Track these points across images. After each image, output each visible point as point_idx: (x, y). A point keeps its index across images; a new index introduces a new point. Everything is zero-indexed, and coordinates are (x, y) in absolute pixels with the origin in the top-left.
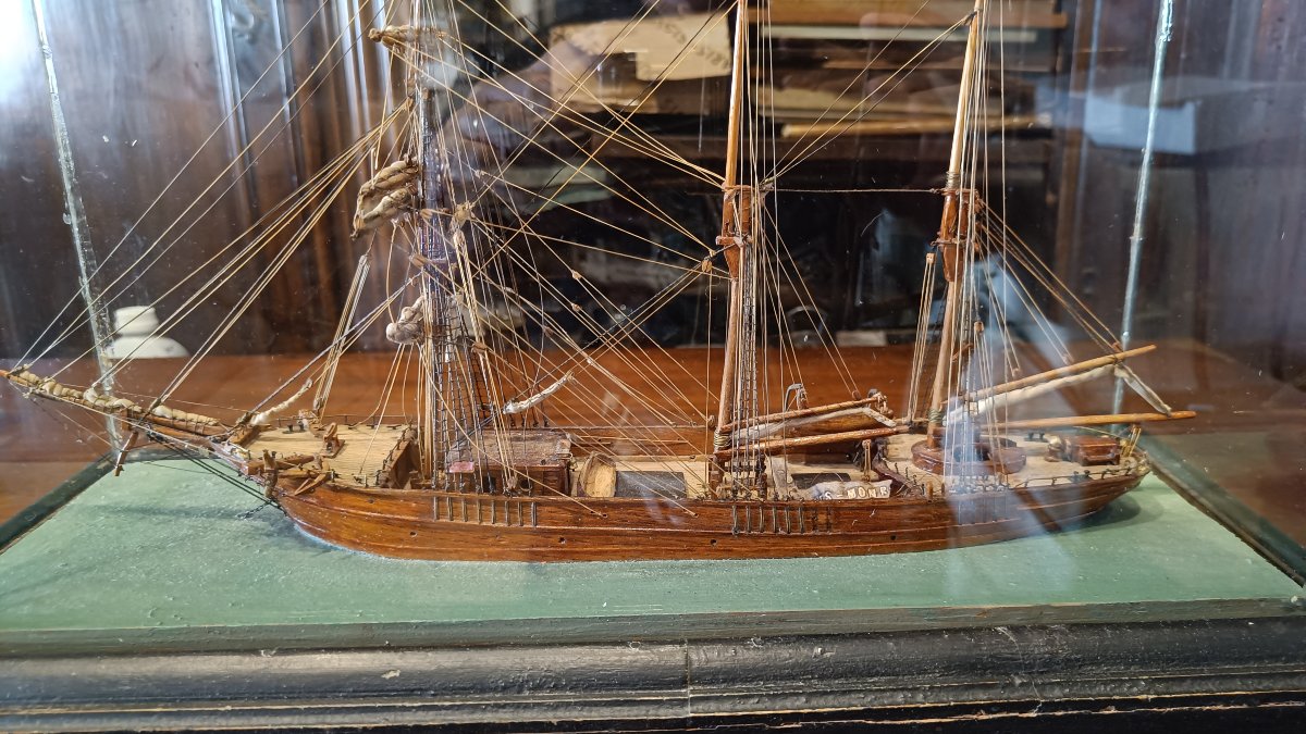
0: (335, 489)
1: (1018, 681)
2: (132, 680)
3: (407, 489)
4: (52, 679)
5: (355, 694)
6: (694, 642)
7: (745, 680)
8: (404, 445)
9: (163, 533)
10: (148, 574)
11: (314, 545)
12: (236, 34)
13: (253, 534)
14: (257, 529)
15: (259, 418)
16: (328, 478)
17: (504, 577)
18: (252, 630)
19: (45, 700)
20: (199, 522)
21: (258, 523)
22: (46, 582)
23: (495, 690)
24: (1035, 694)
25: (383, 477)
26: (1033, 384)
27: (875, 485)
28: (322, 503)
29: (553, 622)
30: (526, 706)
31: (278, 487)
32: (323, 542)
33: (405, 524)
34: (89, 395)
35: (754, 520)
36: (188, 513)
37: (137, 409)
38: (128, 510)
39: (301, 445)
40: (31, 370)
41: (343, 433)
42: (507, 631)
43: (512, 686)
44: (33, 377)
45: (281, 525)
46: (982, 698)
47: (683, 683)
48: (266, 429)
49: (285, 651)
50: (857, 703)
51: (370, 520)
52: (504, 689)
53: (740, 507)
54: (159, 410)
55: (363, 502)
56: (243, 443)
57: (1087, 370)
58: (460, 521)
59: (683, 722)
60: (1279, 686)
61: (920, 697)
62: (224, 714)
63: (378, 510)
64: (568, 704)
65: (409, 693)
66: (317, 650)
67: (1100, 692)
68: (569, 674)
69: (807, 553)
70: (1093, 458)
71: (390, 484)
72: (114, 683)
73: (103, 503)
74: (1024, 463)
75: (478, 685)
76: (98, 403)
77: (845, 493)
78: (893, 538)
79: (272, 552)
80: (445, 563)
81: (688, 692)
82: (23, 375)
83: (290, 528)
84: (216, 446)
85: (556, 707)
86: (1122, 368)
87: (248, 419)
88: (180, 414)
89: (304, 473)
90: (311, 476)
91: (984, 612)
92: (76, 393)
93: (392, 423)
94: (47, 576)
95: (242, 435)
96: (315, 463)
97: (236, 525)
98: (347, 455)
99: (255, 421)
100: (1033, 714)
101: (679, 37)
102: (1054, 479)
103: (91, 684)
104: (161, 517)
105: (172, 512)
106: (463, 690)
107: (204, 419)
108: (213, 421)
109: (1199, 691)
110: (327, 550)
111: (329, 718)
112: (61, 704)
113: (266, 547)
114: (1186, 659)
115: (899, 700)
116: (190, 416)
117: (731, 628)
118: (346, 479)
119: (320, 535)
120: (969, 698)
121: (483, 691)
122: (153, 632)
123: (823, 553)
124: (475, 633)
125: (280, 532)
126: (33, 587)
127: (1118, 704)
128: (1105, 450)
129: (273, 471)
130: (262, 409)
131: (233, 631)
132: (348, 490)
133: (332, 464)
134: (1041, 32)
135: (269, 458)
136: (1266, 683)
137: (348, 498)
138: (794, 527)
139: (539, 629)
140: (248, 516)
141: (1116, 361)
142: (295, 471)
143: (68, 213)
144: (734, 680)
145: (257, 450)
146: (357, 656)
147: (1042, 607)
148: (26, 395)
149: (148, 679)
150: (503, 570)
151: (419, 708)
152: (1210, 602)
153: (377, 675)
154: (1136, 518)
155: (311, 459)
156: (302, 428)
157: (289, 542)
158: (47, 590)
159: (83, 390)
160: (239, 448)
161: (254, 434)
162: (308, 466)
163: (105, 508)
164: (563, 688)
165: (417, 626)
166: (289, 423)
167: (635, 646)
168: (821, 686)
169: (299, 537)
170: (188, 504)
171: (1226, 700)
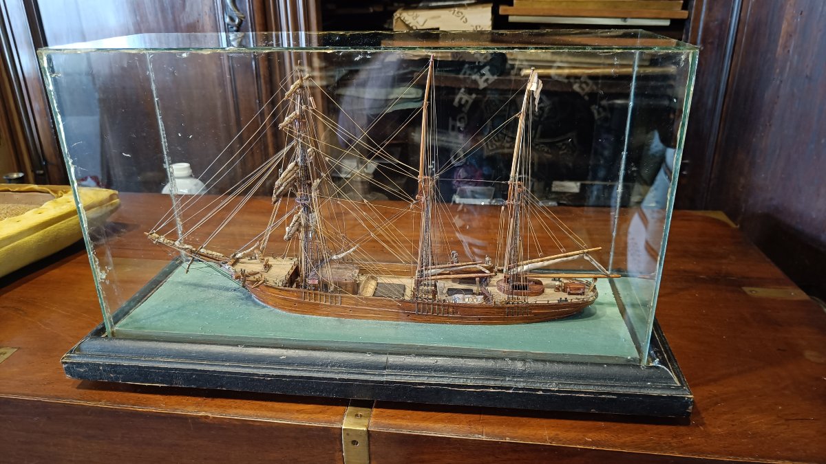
0: (267, 286)
1: (507, 379)
2: (196, 352)
3: (294, 288)
4: (170, 350)
5: (270, 363)
6: (390, 354)
7: (407, 369)
8: (294, 268)
9: (203, 295)
10: (199, 313)
11: (259, 305)
12: (229, 27)
13: (237, 298)
14: (238, 296)
15: (239, 255)
16: (264, 282)
17: (328, 323)
18: (236, 337)
19: (168, 356)
20: (216, 292)
21: (239, 294)
22: (164, 313)
23: (318, 365)
24: (512, 384)
25: (285, 282)
26: (548, 260)
27: (477, 297)
28: (262, 291)
29: (342, 342)
30: (328, 372)
31: (246, 283)
32: (263, 304)
33: (292, 301)
34: (177, 243)
35: (424, 309)
36: (212, 287)
37: (194, 249)
38: (190, 284)
39: (254, 266)
40: (156, 233)
41: (271, 261)
42: (326, 344)
43: (324, 365)
44: (157, 236)
45: (247, 295)
46: (492, 383)
47: (385, 368)
48: (242, 258)
49: (247, 346)
50: (445, 381)
51: (280, 298)
52: (321, 365)
53: (418, 304)
54: (202, 250)
55: (277, 292)
56: (233, 265)
57: (572, 256)
58: (312, 301)
59: (382, 382)
60: (609, 390)
61: (469, 381)
62: (226, 366)
63: (283, 295)
64: (343, 372)
65: (289, 364)
66: (258, 347)
67: (537, 386)
68: (344, 362)
69: (445, 323)
70: (573, 292)
71: (287, 285)
72: (190, 352)
73: (180, 280)
74: (543, 291)
75: (312, 363)
76: (180, 246)
77: (464, 300)
78: (480, 319)
79: (244, 307)
80: (307, 316)
81: (385, 372)
82: (153, 235)
83: (250, 296)
84: (223, 265)
85: (339, 373)
86: (587, 256)
87: (235, 255)
88: (210, 252)
89: (255, 279)
90: (258, 281)
91: (504, 352)
92: (172, 242)
93: (291, 256)
94: (163, 311)
95: (232, 261)
96: (259, 275)
97: (230, 294)
98: (273, 271)
99: (237, 256)
100: (511, 391)
101: (464, 19)
102: (548, 301)
103: (182, 353)
104: (202, 288)
105: (205, 287)
106: (308, 365)
107: (219, 254)
108: (222, 255)
109: (576, 388)
110: (264, 307)
111: (261, 370)
112: (173, 358)
113: (242, 304)
114: (576, 377)
115: (461, 382)
116: (214, 253)
117: (407, 350)
118: (271, 283)
119: (262, 301)
120: (486, 383)
121: (314, 365)
122: (202, 335)
123: (451, 323)
124: (314, 344)
125: (247, 298)
126: (160, 314)
127: (543, 390)
128: (579, 289)
129: (243, 277)
130: (240, 252)
131: (229, 337)
132: (271, 287)
133: (265, 275)
134: (673, 21)
135: (243, 272)
136: (603, 388)
137: (271, 290)
138: (440, 313)
139: (337, 345)
140: (235, 290)
141: (584, 253)
142: (251, 278)
143: (165, 163)
144: (403, 369)
145: (239, 267)
146: (271, 350)
147: (527, 352)
148: (154, 242)
149: (201, 352)
150: (328, 320)
151: (291, 370)
152: (596, 356)
153: (278, 357)
154: (592, 317)
155: (258, 273)
156: (255, 259)
157: (250, 303)
158: (164, 316)
159: (175, 241)
160: (231, 268)
161: (237, 261)
162: (257, 277)
163: (180, 283)
164: (342, 367)
165: (293, 340)
166: (251, 256)
167: (369, 354)
168: (433, 374)
169: (253, 301)
170: (212, 283)
171: (585, 393)
